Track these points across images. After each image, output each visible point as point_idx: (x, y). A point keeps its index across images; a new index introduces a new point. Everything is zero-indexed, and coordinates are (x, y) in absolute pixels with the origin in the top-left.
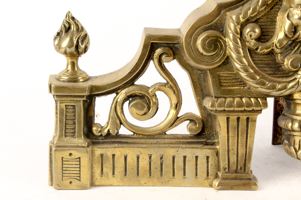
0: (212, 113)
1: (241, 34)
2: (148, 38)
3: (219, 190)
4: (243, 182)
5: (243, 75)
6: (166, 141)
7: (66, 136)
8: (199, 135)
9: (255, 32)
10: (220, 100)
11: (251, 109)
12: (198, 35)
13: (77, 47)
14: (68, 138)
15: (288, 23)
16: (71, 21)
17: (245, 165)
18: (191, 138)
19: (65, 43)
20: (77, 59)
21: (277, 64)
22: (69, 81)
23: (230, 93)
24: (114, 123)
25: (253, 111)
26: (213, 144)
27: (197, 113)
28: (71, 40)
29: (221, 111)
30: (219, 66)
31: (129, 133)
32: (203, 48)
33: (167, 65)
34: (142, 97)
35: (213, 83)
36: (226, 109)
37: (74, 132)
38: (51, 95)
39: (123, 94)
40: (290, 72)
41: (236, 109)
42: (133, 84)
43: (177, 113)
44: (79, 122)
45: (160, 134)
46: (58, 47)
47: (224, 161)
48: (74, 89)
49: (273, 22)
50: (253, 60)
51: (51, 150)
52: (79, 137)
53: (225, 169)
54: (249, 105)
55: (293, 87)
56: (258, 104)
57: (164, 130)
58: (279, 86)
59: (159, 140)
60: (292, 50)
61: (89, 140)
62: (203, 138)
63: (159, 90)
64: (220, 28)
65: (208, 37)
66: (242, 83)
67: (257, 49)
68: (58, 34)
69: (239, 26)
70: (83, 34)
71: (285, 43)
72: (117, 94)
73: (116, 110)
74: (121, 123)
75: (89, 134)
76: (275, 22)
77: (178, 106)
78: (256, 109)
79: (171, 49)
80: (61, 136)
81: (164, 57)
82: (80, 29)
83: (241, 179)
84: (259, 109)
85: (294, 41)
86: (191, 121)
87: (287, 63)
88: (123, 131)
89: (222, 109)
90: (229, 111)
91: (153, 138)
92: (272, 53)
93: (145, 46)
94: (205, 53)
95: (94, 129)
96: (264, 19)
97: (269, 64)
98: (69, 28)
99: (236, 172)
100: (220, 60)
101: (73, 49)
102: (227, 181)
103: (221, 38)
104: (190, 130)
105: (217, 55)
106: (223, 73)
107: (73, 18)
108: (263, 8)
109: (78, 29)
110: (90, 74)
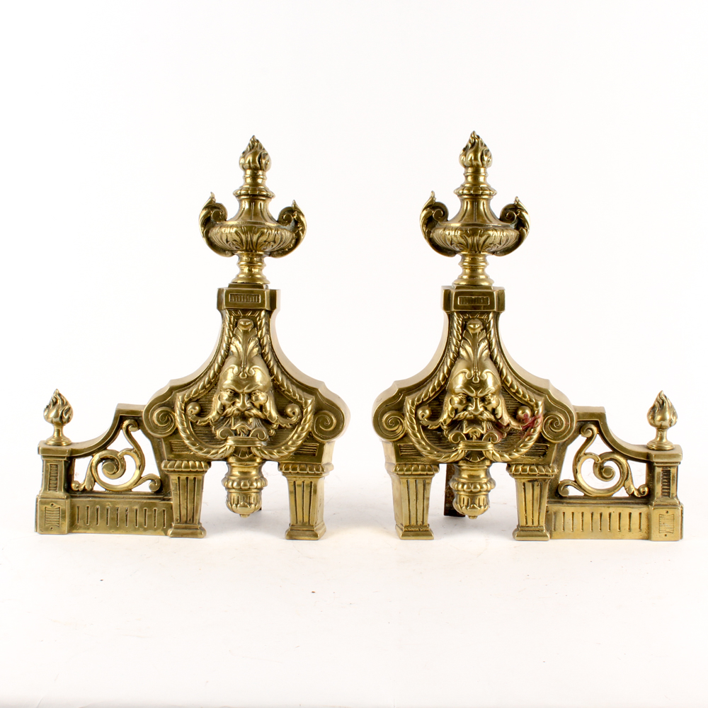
0: (166, 473)
1: (185, 410)
2: (118, 411)
3: (172, 537)
4: (190, 531)
5: (187, 442)
6: (131, 496)
7: (49, 490)
8: (158, 492)
9: (195, 409)
10: (171, 462)
11: (195, 470)
12: (154, 410)
13: (61, 417)
14: (51, 491)
15: (219, 403)
16: (58, 397)
17: (193, 517)
18: (152, 494)
19: (52, 414)
20: (62, 428)
21: (212, 434)
22: (54, 445)
23: (179, 457)
24: (90, 480)
25: (197, 472)
26: (169, 500)
27: (157, 474)
28: (57, 411)
29: (172, 471)
30: (171, 435)
31: (102, 489)
32: (158, 421)
33: (133, 434)
34: (112, 459)
35: (166, 448)
36: (176, 470)
37: (56, 487)
38: (40, 456)
39: (97, 457)
40: (222, 440)
41: (183, 470)
42: (105, 449)
43: (141, 473)
44: (61, 478)
45: (126, 491)
46: (47, 418)
47: (176, 513)
48: (57, 451)
49: (210, 401)
50: (194, 431)
51: (37, 502)
52: (60, 490)
53: (177, 520)
54: (194, 467)
55: (223, 452)
56: (200, 466)
57: (130, 488)
58: (213, 451)
59: (125, 496)
60: (223, 423)
61: (68, 494)
62: (161, 495)
63: (126, 454)
64: (171, 406)
65: (161, 412)
66: (188, 449)
67: (197, 422)
68: (48, 407)
69: (184, 405)
70: (67, 407)
71: (217, 418)
72: (93, 456)
73: (91, 470)
74: (95, 481)
75: (68, 489)
76: (212, 401)
77: (141, 467)
78: (199, 470)
79: (136, 421)
80: (45, 489)
81: (130, 427)
82: (64, 403)
83: (190, 529)
84: (202, 470)
85: (225, 416)
86: (152, 480)
87: (218, 433)
88: (97, 488)
89: (172, 469)
90: (179, 472)
91: (121, 494)
92: (208, 426)
93: (115, 418)
94: (159, 425)
95: (73, 485)
96: (204, 399)
97: (206, 434)
98: (56, 402)
99: (186, 522)
100: (171, 431)
101: (58, 419)
102: (179, 531)
103: (171, 413)
104: (151, 487)
105: (169, 426)
106: (174, 441)
107: (60, 395)
108: (202, 391)
109: (63, 403)
110: (73, 441)
